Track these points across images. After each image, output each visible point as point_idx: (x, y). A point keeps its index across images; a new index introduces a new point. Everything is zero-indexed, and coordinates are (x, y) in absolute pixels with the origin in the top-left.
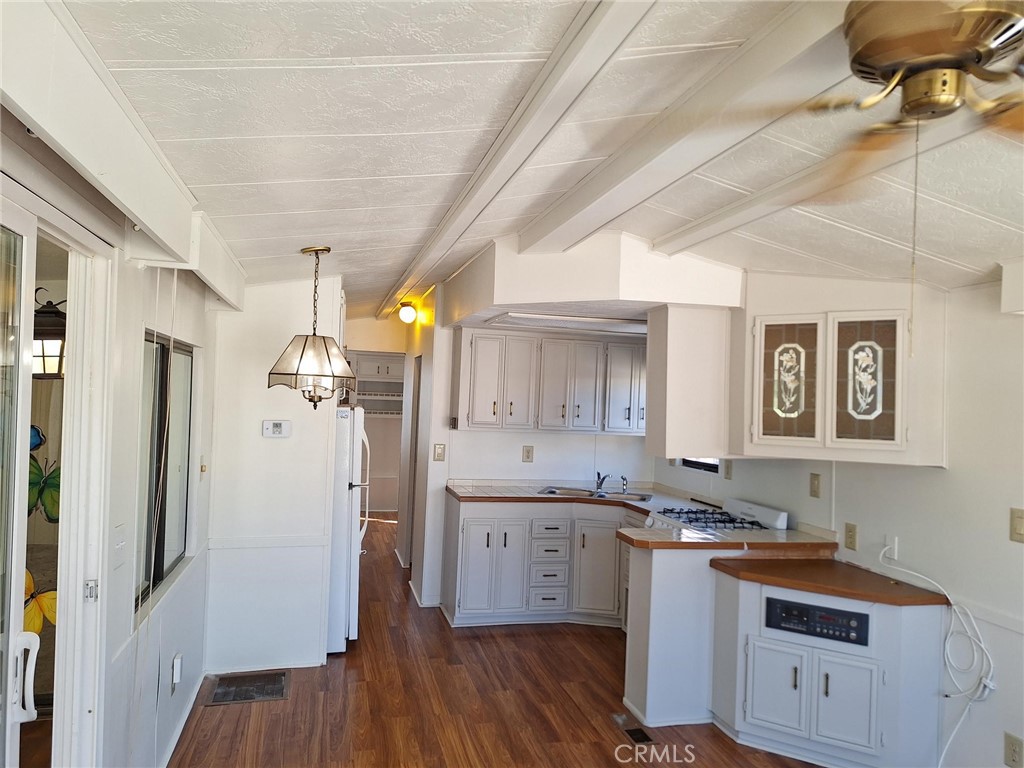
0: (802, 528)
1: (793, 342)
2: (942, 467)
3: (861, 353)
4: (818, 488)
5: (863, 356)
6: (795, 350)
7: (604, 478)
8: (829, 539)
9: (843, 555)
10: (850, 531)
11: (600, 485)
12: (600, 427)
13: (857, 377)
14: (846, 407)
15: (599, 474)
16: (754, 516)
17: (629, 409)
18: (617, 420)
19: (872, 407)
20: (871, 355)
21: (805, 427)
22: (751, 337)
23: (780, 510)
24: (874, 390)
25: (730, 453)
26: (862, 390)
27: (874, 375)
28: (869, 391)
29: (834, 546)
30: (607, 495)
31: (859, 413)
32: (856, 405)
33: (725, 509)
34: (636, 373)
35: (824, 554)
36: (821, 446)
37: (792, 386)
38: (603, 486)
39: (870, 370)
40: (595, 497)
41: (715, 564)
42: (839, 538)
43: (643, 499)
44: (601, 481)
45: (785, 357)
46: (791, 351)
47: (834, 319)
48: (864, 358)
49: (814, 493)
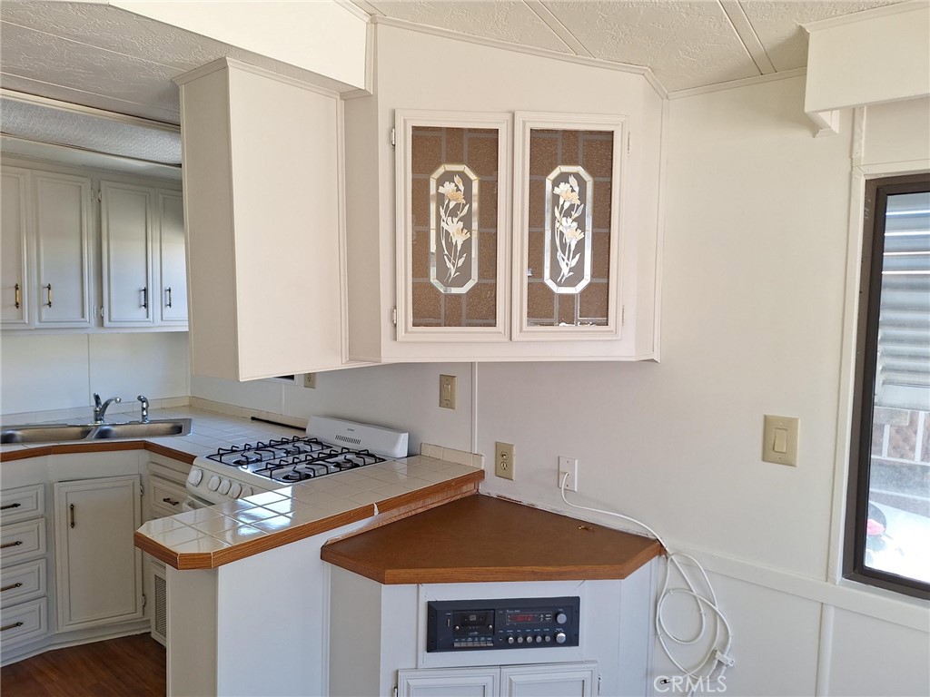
0: (427, 452)
1: (460, 162)
2: (653, 360)
3: (562, 185)
4: (452, 395)
5: (567, 189)
6: (462, 175)
7: (106, 404)
8: (471, 465)
9: (492, 487)
10: (503, 455)
11: (99, 415)
12: (93, 321)
13: (557, 225)
14: (541, 275)
15: (97, 398)
16: (358, 442)
17: (146, 290)
18: (124, 309)
19: (578, 272)
20: (577, 189)
21: (480, 310)
22: (388, 148)
23: (398, 430)
24: (580, 245)
25: (351, 360)
26: (563, 246)
27: (581, 223)
28: (573, 248)
29: (480, 475)
30: (114, 429)
31: (559, 285)
32: (556, 269)
33: (311, 432)
34: (154, 234)
35: (468, 489)
36: (507, 339)
37: (459, 239)
38: (106, 413)
39: (575, 215)
40: (91, 440)
41: (328, 553)
42: (487, 463)
43: (177, 430)
44: (101, 408)
45: (448, 188)
46: (457, 179)
47: (524, 122)
48: (567, 193)
49: (446, 401)
